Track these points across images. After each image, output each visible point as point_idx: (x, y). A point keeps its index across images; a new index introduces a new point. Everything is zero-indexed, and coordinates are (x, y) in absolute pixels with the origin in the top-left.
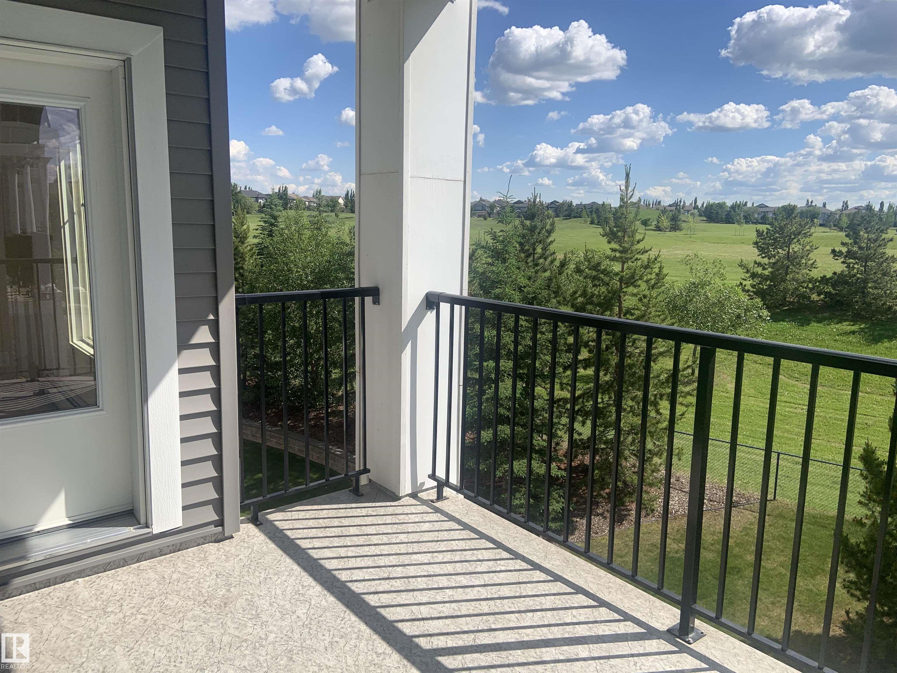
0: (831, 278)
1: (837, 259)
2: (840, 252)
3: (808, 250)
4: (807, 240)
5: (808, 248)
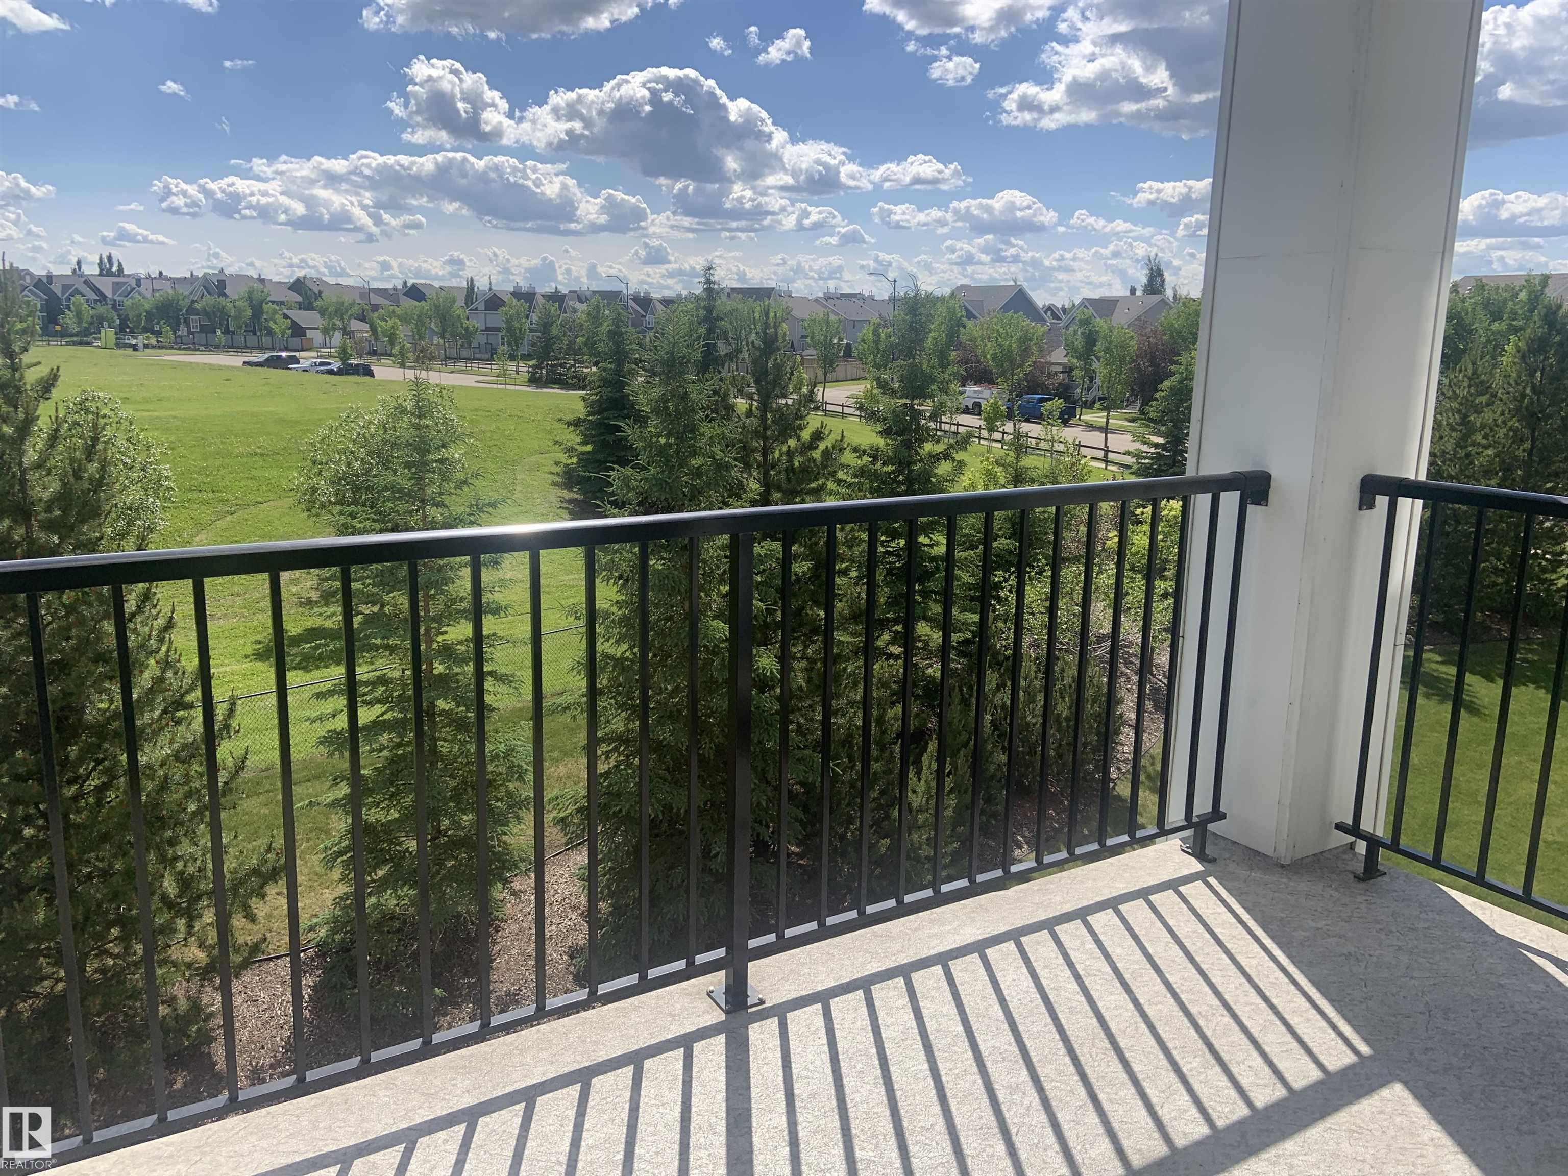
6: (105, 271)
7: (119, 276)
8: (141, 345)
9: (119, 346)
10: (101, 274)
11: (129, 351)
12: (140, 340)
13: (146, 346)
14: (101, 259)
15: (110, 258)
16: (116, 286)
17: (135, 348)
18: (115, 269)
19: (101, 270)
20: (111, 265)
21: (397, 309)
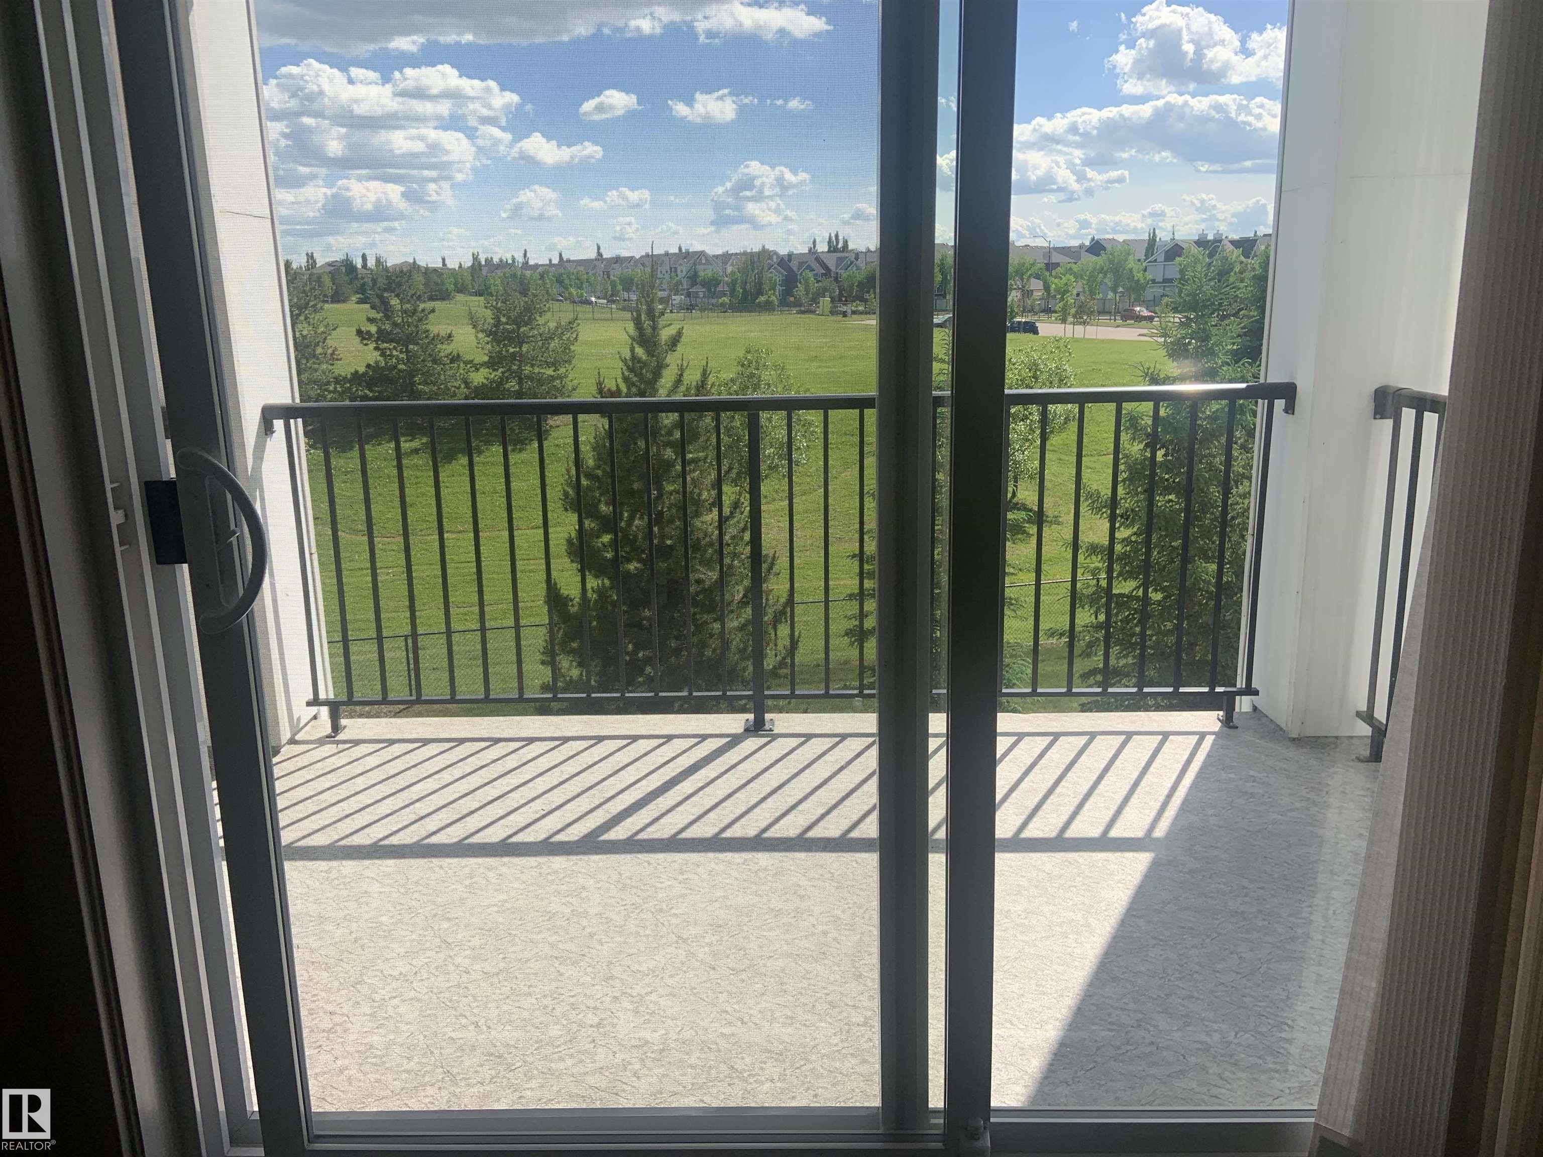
0: (364, 374)
1: (366, 345)
2: (368, 332)
3: (323, 332)
4: (318, 316)
5: (322, 329)
6: (833, 249)
7: (843, 251)
8: (849, 311)
9: (832, 313)
10: (829, 251)
11: (840, 317)
12: (848, 308)
13: (854, 313)
14: (830, 238)
15: (837, 236)
16: (840, 260)
17: (845, 314)
18: (840, 245)
19: (830, 247)
20: (837, 243)
21: (1074, 266)
